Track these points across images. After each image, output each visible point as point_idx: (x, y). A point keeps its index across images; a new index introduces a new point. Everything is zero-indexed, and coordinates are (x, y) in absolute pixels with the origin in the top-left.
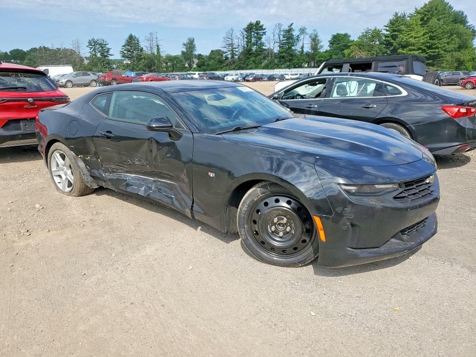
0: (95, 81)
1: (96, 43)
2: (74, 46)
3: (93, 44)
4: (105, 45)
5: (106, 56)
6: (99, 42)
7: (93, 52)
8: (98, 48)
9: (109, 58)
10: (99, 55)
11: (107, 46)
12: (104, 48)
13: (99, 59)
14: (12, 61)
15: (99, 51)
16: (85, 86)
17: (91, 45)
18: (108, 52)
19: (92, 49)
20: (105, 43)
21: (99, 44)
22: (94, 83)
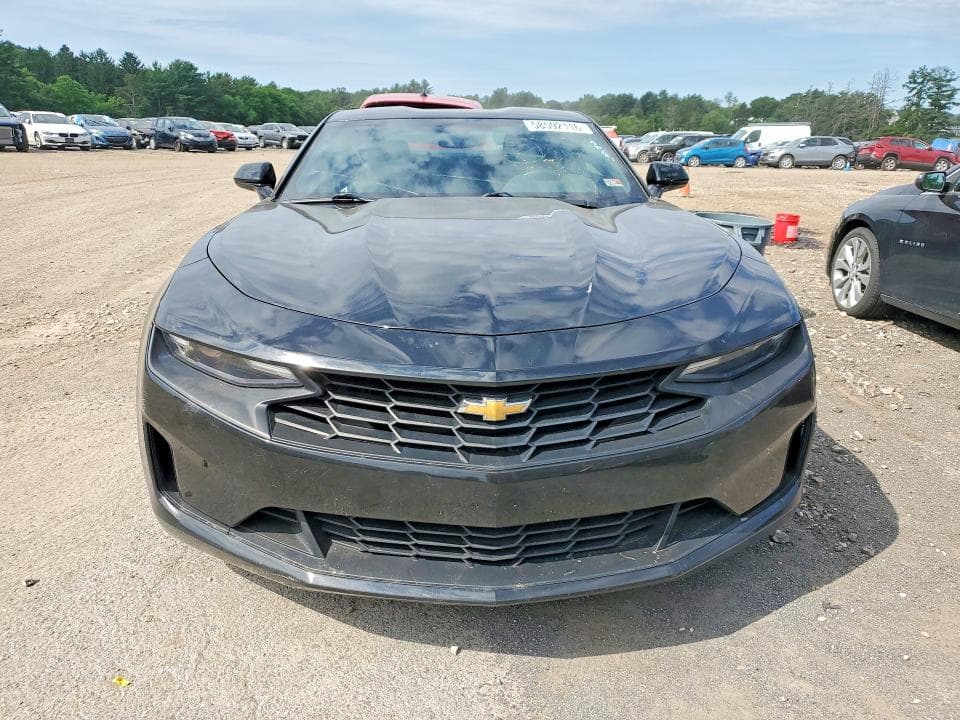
0: (845, 157)
1: (926, 76)
2: (875, 86)
3: (919, 80)
4: (950, 81)
5: (944, 107)
6: (936, 75)
7: (915, 99)
8: (930, 88)
9: (950, 112)
10: (926, 104)
11: (952, 83)
12: (944, 89)
13: (926, 112)
14: (751, 119)
15: (929, 97)
16: (821, 167)
17: (915, 82)
18: (951, 96)
19: (914, 92)
20: (948, 77)
21: (935, 79)
22: (841, 162)
